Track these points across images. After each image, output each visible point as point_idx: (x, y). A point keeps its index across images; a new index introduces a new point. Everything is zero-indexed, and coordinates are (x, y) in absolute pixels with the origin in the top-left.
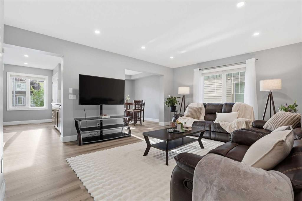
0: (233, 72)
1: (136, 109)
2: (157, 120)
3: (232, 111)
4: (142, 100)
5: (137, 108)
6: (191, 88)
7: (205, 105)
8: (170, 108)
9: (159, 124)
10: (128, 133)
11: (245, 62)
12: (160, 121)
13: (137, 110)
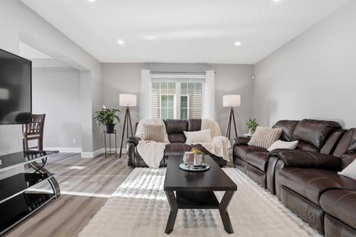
0: (187, 82)
1: (32, 131)
2: (78, 150)
3: (202, 128)
4: (43, 113)
5: (34, 130)
6: (139, 96)
7: (166, 122)
8: (104, 127)
9: (82, 157)
10: (51, 192)
11: (204, 73)
12: (83, 151)
13: (33, 133)
